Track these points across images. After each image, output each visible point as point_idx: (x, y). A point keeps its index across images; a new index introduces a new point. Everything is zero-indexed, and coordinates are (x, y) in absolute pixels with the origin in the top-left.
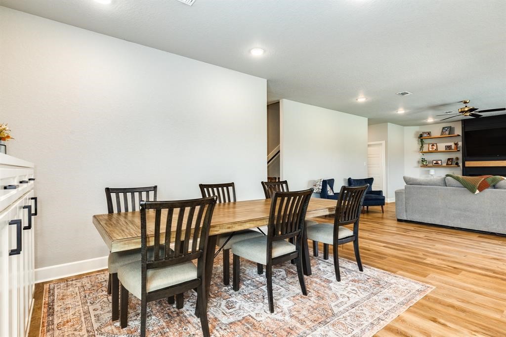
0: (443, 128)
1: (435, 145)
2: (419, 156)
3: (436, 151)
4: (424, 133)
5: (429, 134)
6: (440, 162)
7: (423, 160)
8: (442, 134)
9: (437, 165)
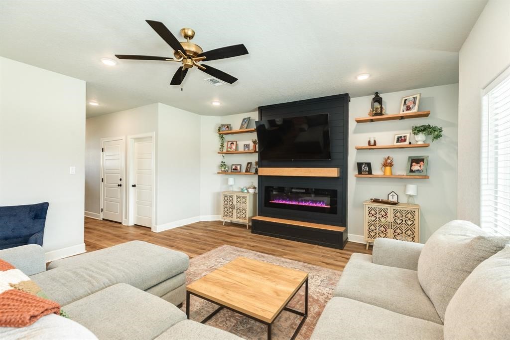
0: (244, 120)
1: (235, 143)
2: (219, 159)
3: (236, 152)
4: (222, 125)
5: (228, 127)
6: (239, 167)
7: (223, 164)
8: (241, 128)
9: (235, 170)
